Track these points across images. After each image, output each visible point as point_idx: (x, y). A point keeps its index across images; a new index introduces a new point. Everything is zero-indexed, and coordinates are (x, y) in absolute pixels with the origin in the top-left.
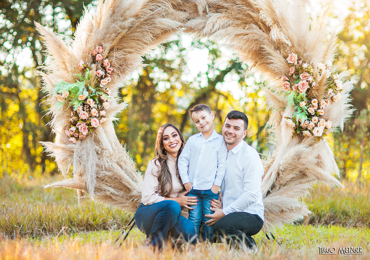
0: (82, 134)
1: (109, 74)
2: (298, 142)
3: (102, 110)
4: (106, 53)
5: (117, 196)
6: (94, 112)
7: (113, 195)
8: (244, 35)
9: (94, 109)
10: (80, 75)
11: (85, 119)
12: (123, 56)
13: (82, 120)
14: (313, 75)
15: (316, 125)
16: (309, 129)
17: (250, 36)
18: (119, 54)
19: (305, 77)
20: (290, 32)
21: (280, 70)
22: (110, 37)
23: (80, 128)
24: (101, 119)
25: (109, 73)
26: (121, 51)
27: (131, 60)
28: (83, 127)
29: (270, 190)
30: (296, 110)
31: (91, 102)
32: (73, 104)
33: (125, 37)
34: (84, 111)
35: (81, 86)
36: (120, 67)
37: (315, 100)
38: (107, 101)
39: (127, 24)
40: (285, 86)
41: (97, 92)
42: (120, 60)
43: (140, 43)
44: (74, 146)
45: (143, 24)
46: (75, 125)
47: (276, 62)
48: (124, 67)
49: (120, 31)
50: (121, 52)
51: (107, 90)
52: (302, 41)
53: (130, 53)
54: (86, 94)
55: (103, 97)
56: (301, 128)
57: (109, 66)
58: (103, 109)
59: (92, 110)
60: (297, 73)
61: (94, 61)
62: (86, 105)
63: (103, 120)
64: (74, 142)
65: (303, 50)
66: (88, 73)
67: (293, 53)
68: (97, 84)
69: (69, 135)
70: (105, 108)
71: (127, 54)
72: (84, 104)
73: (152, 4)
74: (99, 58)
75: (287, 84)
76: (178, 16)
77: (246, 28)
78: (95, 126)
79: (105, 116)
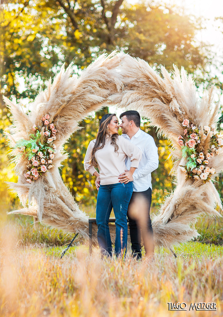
0: (34, 177)
1: (54, 134)
2: (190, 183)
3: (49, 160)
4: (52, 119)
5: (59, 221)
7: (56, 220)
8: (151, 106)
9: (43, 159)
10: (33, 135)
11: (37, 166)
12: (64, 122)
13: (34, 166)
14: (199, 135)
15: (203, 172)
16: (198, 174)
17: (155, 107)
18: (62, 120)
20: (183, 103)
21: (177, 131)
22: (54, 108)
23: (33, 172)
24: (49, 166)
26: (63, 118)
27: (70, 124)
28: (35, 172)
29: (170, 218)
30: (189, 160)
31: (40, 154)
32: (29, 155)
33: (65, 108)
34: (36, 159)
35: (33, 143)
36: (62, 129)
37: (202, 153)
38: (53, 153)
39: (66, 98)
40: (180, 143)
41: (46, 147)
42: (62, 124)
43: (76, 112)
44: (29, 185)
45: (77, 99)
46: (30, 170)
47: (174, 126)
48: (65, 129)
49: (61, 104)
51: (53, 145)
52: (193, 110)
53: (69, 119)
54: (37, 148)
55: (50, 150)
56: (193, 173)
57: (54, 128)
58: (50, 159)
59: (41, 160)
60: (189, 133)
61: (44, 125)
62: (37, 156)
63: (50, 167)
64: (30, 182)
65: (194, 117)
66: (38, 133)
67: (186, 119)
68: (45, 141)
69: (26, 177)
70: (51, 158)
71: (67, 120)
72: (36, 155)
73: (84, 84)
74: (46, 123)
75: (181, 142)
76: (103, 93)
77: (153, 101)
78: (43, 171)
79: (51, 164)
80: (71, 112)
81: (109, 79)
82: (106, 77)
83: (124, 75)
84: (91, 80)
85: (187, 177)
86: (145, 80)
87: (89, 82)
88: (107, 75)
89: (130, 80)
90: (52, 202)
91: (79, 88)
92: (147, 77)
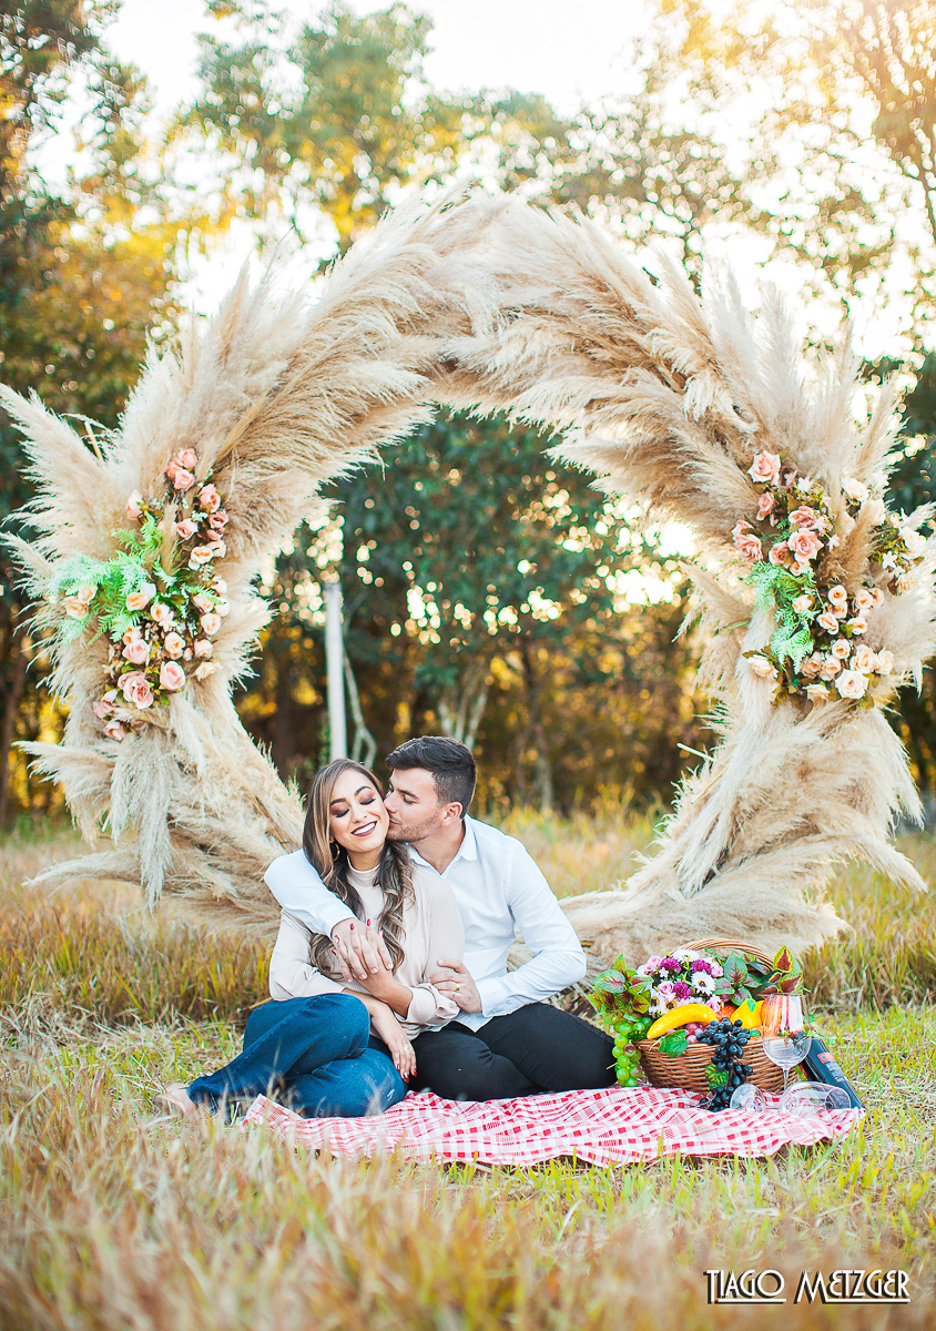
1: (220, 532)
2: (793, 718)
3: (199, 640)
4: (205, 470)
8: (619, 403)
9: (173, 635)
10: (128, 535)
12: (258, 480)
13: (133, 665)
14: (827, 514)
15: (845, 664)
16: (825, 678)
17: (637, 404)
18: (248, 474)
19: (805, 520)
20: (752, 386)
21: (731, 503)
22: (217, 422)
23: (126, 689)
24: (197, 666)
25: (216, 529)
26: (254, 465)
27: (282, 487)
28: (137, 687)
29: (715, 869)
30: (781, 623)
31: (163, 615)
32: (114, 622)
33: (263, 419)
34: (143, 637)
35: (132, 567)
36: (251, 511)
37: (840, 588)
38: (213, 611)
39: (266, 379)
40: (748, 548)
41: (184, 587)
42: (250, 490)
45: (311, 376)
46: (115, 685)
47: (717, 479)
48: (261, 510)
49: (245, 403)
50: (253, 468)
51: (215, 579)
52: (790, 416)
53: (281, 469)
54: (149, 591)
55: (202, 600)
56: (799, 676)
57: (218, 505)
58: (202, 636)
59: (167, 639)
60: (781, 510)
61: (173, 493)
62: (148, 625)
63: (204, 670)
64: (119, 737)
65: (796, 444)
66: (149, 527)
67: (765, 452)
68: (178, 561)
70: (205, 631)
71: (270, 472)
72: (144, 620)
73: (338, 321)
74: (183, 480)
75: (752, 544)
77: (626, 378)
78: (172, 688)
79: (208, 656)
80: (285, 439)
81: (439, 296)
82: (427, 288)
83: (508, 271)
84: (363, 303)
85: (780, 691)
86: (590, 294)
87: (356, 312)
88: (434, 281)
89: (531, 295)
90: (215, 816)
91: (317, 336)
92: (599, 282)
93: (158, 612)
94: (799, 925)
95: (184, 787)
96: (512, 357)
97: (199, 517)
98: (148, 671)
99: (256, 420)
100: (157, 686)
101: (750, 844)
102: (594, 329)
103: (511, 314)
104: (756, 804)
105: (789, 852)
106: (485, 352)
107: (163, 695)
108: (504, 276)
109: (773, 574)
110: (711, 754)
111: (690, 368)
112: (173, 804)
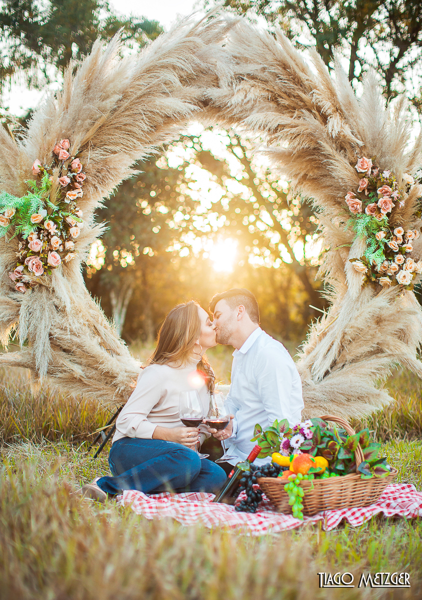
1: (81, 184)
2: (371, 294)
3: (68, 241)
4: (75, 150)
6: (56, 241)
8: (292, 127)
9: (55, 237)
10: (33, 183)
11: (39, 252)
12: (102, 157)
13: (33, 253)
15: (401, 268)
16: (390, 274)
17: (301, 129)
18: (96, 155)
19: (386, 192)
20: (360, 123)
21: (346, 182)
22: (82, 126)
23: (30, 265)
24: (67, 254)
25: (79, 183)
26: (100, 150)
27: (115, 162)
28: (36, 264)
29: (329, 369)
30: (369, 245)
31: (52, 227)
32: (23, 229)
33: (107, 125)
34: (39, 238)
35: (35, 199)
36: (98, 174)
37: (399, 229)
38: (76, 226)
39: (110, 103)
40: (355, 206)
41: (61, 213)
42: (97, 163)
44: (22, 297)
45: (134, 103)
46: (23, 262)
47: (341, 169)
48: (103, 174)
49: (98, 116)
50: (98, 151)
51: (77, 209)
52: (377, 139)
53: (115, 152)
54: (43, 213)
55: (70, 220)
56: (376, 272)
57: (81, 170)
58: (69, 238)
59: (52, 239)
60: (373, 187)
61: (56, 163)
62: (42, 231)
63: (70, 256)
64: (23, 290)
65: (380, 154)
66: (45, 179)
67: (364, 157)
68: (60, 198)
69: (14, 279)
70: (73, 236)
71: (108, 154)
72: (40, 229)
73: (149, 75)
74: (63, 154)
75: (357, 203)
76: (190, 94)
77: (295, 115)
78: (54, 265)
79: (72, 250)
80: (118, 136)
81: (203, 65)
82: (198, 61)
83: (238, 55)
84: (162, 67)
85: (366, 280)
86: (279, 70)
87: (158, 71)
88: (201, 57)
89: (251, 68)
90: (74, 334)
91: (137, 83)
92: (284, 64)
93: (48, 225)
94: (372, 399)
95: (58, 318)
96: (240, 100)
97: (71, 175)
98: (42, 255)
99: (103, 126)
100: (46, 264)
101: (349, 357)
102: (280, 89)
103: (240, 78)
104: (354, 336)
105: (369, 362)
106: (226, 96)
107: (48, 269)
108: (236, 57)
109: (368, 219)
110: (327, 311)
111: (329, 112)
112: (52, 328)
